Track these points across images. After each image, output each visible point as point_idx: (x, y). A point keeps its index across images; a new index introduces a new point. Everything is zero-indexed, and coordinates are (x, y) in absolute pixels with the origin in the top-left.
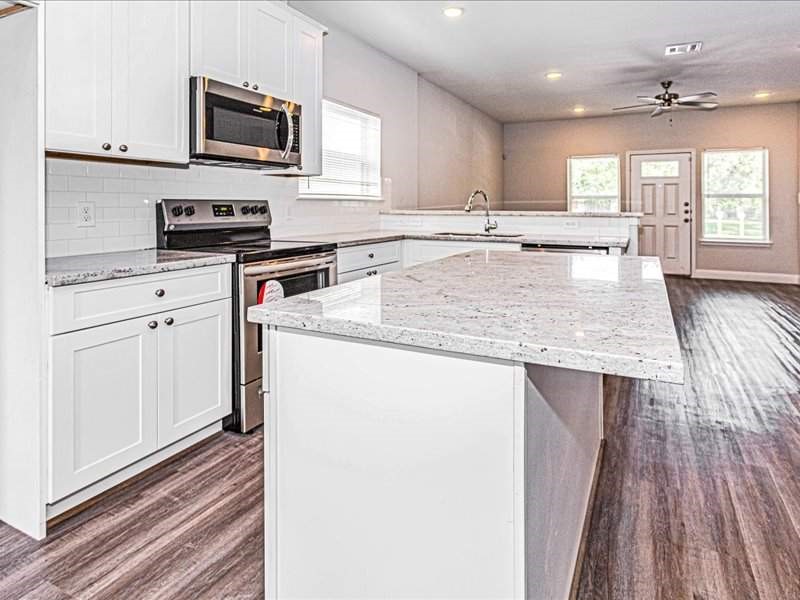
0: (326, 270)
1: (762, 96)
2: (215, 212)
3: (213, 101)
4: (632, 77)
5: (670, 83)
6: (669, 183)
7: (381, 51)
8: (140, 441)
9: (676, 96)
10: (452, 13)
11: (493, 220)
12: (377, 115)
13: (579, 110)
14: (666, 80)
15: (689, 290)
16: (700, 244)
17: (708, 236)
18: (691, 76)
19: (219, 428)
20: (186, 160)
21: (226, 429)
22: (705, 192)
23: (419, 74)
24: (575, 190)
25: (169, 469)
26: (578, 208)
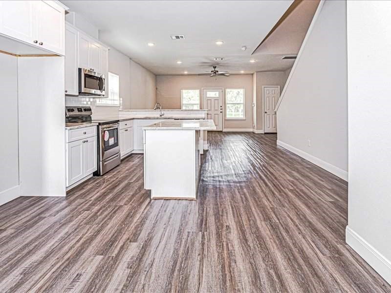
0: (117, 129)
1: (242, 72)
2: (78, 110)
3: (86, 76)
4: (204, 64)
5: (216, 67)
6: (216, 99)
7: (122, 53)
8: (81, 174)
9: (217, 71)
10: (151, 45)
11: (162, 112)
12: (118, 75)
13: (186, 73)
14: (214, 66)
15: (222, 135)
16: (226, 120)
17: (228, 117)
18: (221, 66)
19: (92, 175)
20: (78, 94)
21: (94, 175)
22: (227, 102)
23: (130, 59)
24: (184, 102)
25: (85, 184)
26: (184, 108)
